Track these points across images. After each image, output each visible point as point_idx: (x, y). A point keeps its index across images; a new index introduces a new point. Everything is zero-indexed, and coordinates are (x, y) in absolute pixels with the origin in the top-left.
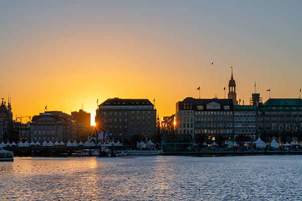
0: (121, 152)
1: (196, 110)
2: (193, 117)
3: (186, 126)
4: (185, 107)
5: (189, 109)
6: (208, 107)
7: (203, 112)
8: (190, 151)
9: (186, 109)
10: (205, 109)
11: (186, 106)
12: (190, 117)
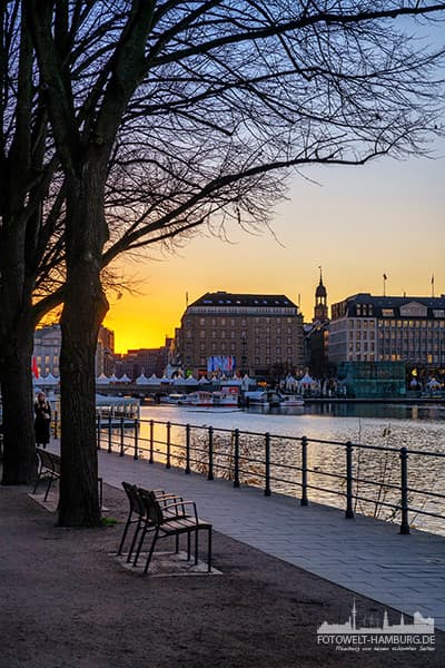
0: (287, 399)
1: (380, 316)
2: (375, 330)
3: (362, 348)
4: (359, 311)
5: (367, 316)
6: (403, 312)
7: (393, 322)
8: (405, 396)
9: (361, 316)
10: (397, 316)
11: (361, 309)
12: (368, 331)
